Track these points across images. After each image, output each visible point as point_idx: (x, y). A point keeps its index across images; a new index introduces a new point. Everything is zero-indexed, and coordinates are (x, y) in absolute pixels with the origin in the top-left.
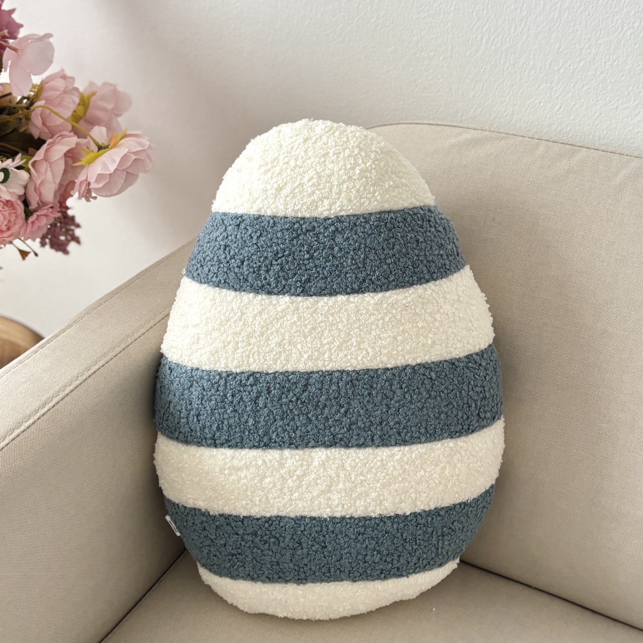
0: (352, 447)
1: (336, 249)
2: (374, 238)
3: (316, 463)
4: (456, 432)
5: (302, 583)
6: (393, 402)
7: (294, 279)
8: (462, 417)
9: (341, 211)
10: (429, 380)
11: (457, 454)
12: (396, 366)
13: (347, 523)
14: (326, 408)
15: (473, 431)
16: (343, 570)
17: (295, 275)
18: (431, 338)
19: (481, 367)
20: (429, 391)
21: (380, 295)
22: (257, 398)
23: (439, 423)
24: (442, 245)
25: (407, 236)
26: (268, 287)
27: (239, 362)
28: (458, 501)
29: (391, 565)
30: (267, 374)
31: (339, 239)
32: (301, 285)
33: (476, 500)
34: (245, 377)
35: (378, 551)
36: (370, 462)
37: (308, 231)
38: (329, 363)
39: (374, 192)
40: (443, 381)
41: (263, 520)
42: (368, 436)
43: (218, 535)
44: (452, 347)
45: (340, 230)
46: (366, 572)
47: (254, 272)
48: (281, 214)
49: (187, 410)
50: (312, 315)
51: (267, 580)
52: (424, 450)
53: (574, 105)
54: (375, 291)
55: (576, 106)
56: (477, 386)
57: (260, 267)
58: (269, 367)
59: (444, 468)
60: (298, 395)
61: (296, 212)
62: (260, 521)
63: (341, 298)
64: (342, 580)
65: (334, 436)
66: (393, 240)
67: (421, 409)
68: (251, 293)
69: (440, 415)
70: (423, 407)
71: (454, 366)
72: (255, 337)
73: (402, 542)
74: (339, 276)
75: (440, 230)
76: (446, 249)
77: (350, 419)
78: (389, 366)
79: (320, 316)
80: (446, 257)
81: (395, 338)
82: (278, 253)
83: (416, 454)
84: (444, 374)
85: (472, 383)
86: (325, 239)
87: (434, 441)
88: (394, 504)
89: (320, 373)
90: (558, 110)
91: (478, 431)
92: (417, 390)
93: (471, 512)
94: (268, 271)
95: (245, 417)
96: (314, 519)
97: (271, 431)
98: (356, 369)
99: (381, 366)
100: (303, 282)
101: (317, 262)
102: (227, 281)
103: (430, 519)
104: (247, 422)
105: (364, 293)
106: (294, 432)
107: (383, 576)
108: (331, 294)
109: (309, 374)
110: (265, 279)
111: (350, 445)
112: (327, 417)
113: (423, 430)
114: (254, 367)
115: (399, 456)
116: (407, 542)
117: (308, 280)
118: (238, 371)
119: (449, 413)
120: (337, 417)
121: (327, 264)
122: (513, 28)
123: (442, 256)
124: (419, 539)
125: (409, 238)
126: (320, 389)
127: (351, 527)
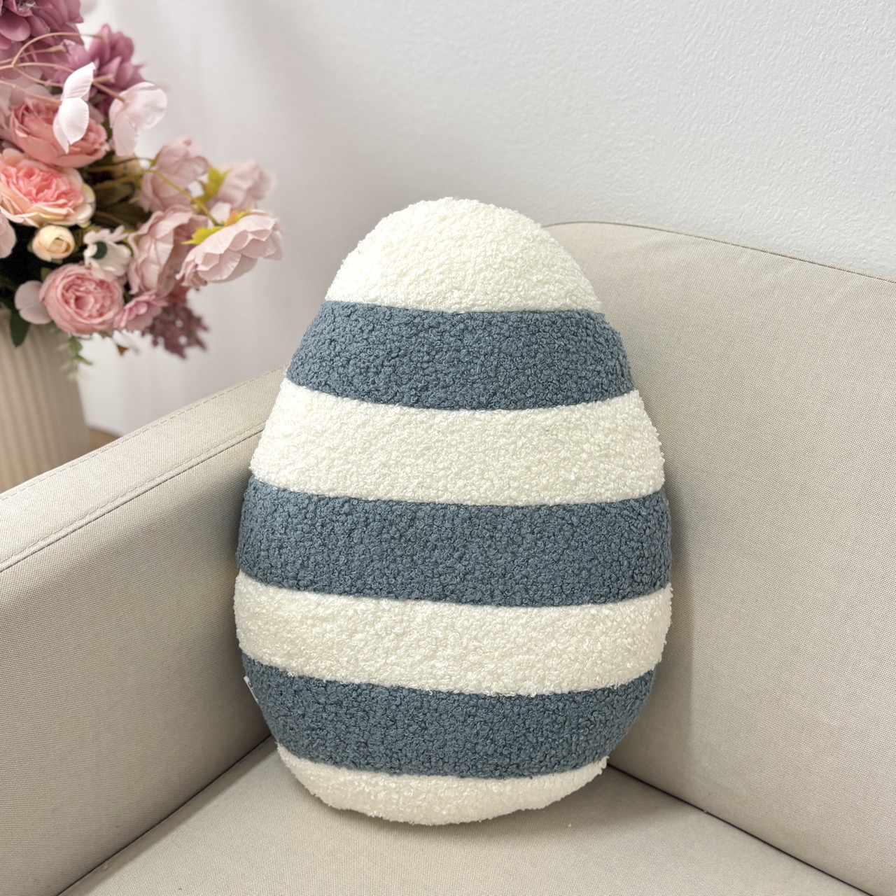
0: (466, 603)
1: (464, 351)
2: (512, 342)
3: (419, 620)
4: (602, 596)
5: (395, 773)
6: (521, 550)
7: (408, 386)
8: (610, 578)
9: (473, 305)
10: (569, 526)
11: (602, 625)
12: (528, 504)
13: (455, 701)
14: (436, 551)
15: (623, 598)
16: (446, 761)
17: (410, 380)
18: (575, 473)
19: (640, 517)
20: (568, 540)
21: (513, 414)
22: (352, 530)
23: (579, 582)
24: (601, 360)
25: (555, 343)
26: (376, 393)
27: (333, 484)
28: (600, 686)
29: (508, 760)
30: (367, 501)
31: (468, 339)
32: (416, 394)
33: (625, 688)
34: (339, 503)
35: (492, 739)
36: (487, 624)
37: (430, 327)
38: (444, 494)
39: (517, 286)
40: (587, 529)
41: (350, 687)
42: (487, 591)
43: (296, 702)
44: (602, 487)
45: (470, 328)
46: (477, 767)
47: (361, 374)
48: (401, 305)
49: (268, 540)
50: (427, 432)
51: (352, 765)
52: (557, 615)
53: (796, 214)
54: (507, 408)
56: (633, 540)
57: (368, 367)
58: (369, 493)
59: (582, 641)
60: (403, 530)
61: (420, 302)
62: (346, 688)
63: (465, 413)
64: (446, 774)
65: (444, 587)
66: (536, 347)
67: (557, 562)
68: (355, 399)
69: (581, 572)
70: (559, 560)
71: (603, 512)
72: (355, 453)
73: (524, 731)
74: (463, 385)
75: (601, 341)
76: (606, 365)
77: (465, 566)
78: (520, 504)
79: (437, 434)
80: (604, 375)
81: (528, 468)
82: (391, 351)
83: (547, 619)
84: (589, 520)
85: (626, 535)
86: (451, 339)
87: (571, 604)
88: (515, 682)
89: (432, 505)
90: (777, 220)
91: (630, 598)
92: (553, 537)
93: (618, 702)
94: (377, 373)
95: (337, 554)
96: (414, 691)
97: (366, 574)
98: (477, 504)
99: (508, 503)
100: (419, 389)
101: (439, 367)
102: (328, 382)
103: (561, 705)
104: (337, 560)
105: (494, 409)
106: (395, 578)
107: (497, 773)
108: (452, 408)
109: (419, 505)
110: (374, 382)
111: (464, 600)
112: (436, 562)
113: (557, 589)
114: (352, 492)
115: (524, 620)
116: (530, 732)
117: (426, 388)
118: (332, 494)
119: (593, 570)
120: (449, 563)
121: (451, 369)
123: (599, 372)
124: (547, 730)
125: (557, 346)
126: (431, 526)
127: (459, 706)
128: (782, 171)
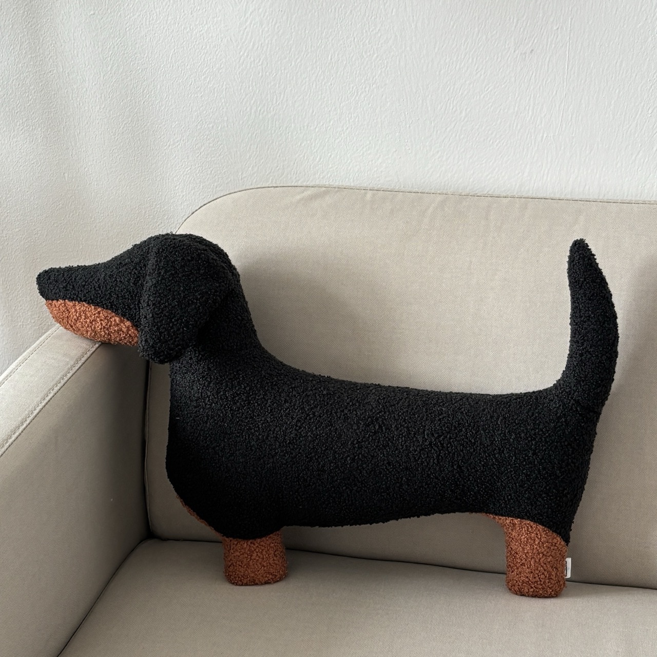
53: (331, 156)
55: (332, 156)
90: (319, 161)
122: (275, 99)
128: (317, 130)
